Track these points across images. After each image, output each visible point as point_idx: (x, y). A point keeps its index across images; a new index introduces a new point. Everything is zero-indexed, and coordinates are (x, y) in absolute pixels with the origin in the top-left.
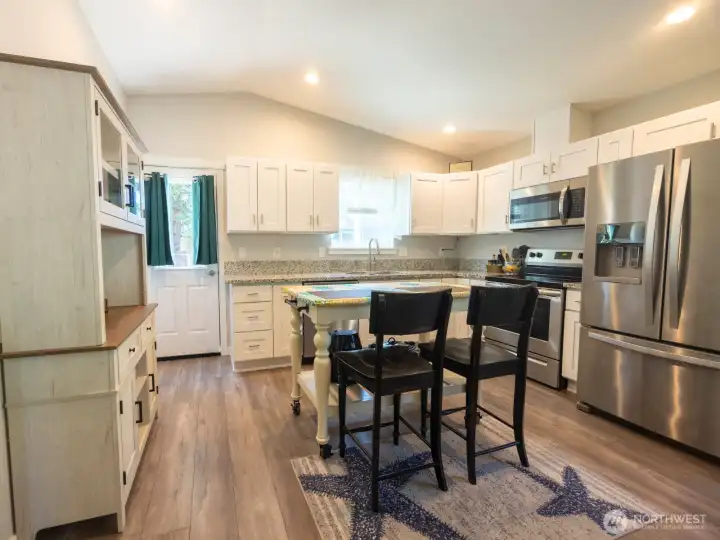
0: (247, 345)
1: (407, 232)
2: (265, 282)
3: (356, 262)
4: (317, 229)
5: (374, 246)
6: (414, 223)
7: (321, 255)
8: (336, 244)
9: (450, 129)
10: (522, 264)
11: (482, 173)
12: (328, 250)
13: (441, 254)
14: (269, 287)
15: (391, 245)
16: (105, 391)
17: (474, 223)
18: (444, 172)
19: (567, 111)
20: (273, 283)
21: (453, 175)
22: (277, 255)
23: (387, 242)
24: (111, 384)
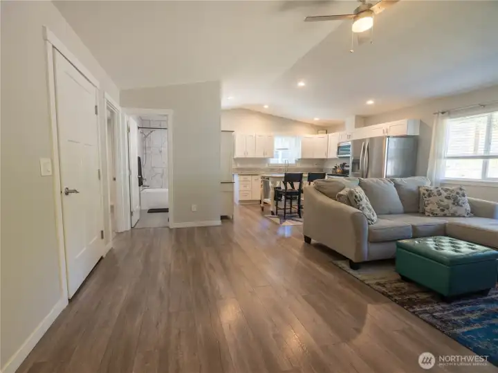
0: (243, 195)
1: (300, 157)
2: (249, 175)
3: (280, 169)
4: (266, 156)
5: (287, 163)
6: (302, 154)
7: (267, 166)
8: (273, 161)
9: (316, 119)
10: (343, 170)
11: (330, 135)
12: (269, 164)
13: (315, 166)
15: (294, 162)
17: (326, 154)
18: (315, 134)
19: (354, 118)
20: (252, 175)
21: (317, 136)
22: (250, 166)
23: (292, 161)
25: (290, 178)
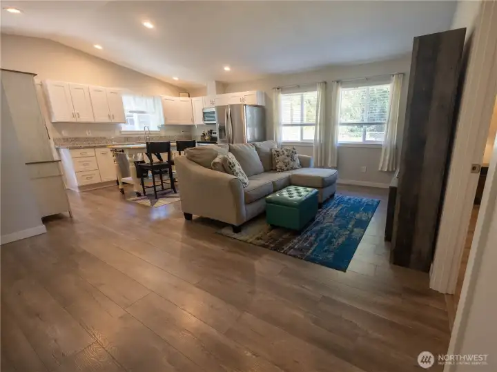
0: (85, 177)
1: (163, 123)
2: (90, 147)
3: (138, 137)
4: (113, 121)
5: (147, 129)
6: (166, 119)
7: (117, 134)
8: (125, 128)
10: (211, 136)
11: (194, 99)
12: (121, 132)
13: (183, 134)
14: (92, 150)
15: (157, 129)
16: (58, 174)
18: (176, 96)
19: (214, 84)
20: (95, 147)
21: (182, 98)
22: (89, 134)
23: (154, 128)
24: (60, 172)
25: (155, 148)
